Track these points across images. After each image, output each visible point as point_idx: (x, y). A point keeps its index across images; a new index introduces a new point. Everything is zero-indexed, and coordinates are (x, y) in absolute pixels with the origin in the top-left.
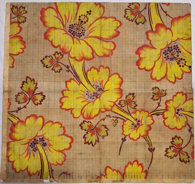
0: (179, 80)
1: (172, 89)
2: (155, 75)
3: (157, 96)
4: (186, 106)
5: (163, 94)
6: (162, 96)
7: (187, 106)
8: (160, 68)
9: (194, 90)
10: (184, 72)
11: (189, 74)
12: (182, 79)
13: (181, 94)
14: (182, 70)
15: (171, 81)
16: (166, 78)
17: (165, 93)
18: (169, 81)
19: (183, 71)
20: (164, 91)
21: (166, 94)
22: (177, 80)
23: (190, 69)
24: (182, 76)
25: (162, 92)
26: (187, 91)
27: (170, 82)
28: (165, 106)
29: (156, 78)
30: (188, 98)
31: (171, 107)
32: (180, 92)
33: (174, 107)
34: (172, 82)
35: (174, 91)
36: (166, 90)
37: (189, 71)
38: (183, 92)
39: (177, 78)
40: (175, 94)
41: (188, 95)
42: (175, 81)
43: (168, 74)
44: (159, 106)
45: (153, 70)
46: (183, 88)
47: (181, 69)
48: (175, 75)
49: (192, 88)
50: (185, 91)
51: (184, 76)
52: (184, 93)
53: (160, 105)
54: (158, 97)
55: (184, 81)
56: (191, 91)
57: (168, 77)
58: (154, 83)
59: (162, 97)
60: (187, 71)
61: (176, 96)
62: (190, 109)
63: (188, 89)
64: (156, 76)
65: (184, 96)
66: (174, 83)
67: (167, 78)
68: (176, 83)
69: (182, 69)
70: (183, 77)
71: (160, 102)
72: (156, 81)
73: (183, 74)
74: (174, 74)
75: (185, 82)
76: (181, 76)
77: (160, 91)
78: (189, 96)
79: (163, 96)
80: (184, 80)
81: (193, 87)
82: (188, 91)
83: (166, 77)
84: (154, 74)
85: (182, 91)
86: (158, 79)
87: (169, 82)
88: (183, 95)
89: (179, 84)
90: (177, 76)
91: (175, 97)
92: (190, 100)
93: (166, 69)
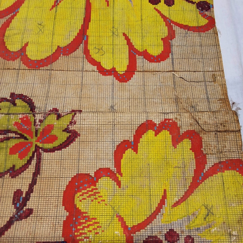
0: (154, 66)
1: (112, 107)
2: (19, 37)
3: (13, 151)
4: (204, 211)
5: (54, 132)
6: (46, 151)
7: (209, 213)
8: (53, 7)
9: (239, 112)
10: (176, 28)
11: (203, 34)
12: (168, 61)
13: (165, 134)
14: (163, 16)
15: (107, 66)
16: (79, 52)
17: (66, 130)
18: (95, 68)
19: (168, 22)
20: (59, 117)
21: (73, 136)
22: (140, 61)
23: (204, 16)
24: (167, 42)
25: (47, 122)
26: (198, 116)
27: (103, 71)
28: (64, 214)
29: (23, 49)
30: (211, 161)
31: (102, 220)
32: (157, 121)
33: (121, 219)
34: (113, 72)
35: (126, 118)
36: (74, 112)
37: (204, 22)
38: (175, 124)
39: (140, 54)
40: (129, 136)
41: (208, 140)
42: (131, 69)
43: (90, 32)
44: (20, 218)
45: (15, 15)
46: (177, 100)
47: (159, 12)
48: (127, 39)
49: (225, 100)
50: (187, 115)
51: (175, 42)
52: (182, 131)
53: (30, 211)
54: (21, 157)
55: (177, 68)
56: (221, 117)
57: (90, 47)
58: (9, 77)
59: (45, 155)
60: (194, 24)
61: (136, 150)
62: (230, 235)
63: (202, 106)
64: (25, 41)
65: (187, 144)
66: (125, 77)
67: (86, 52)
68: (137, 76)
69: (166, 14)
70: (174, 49)
71: (31, 190)
72: (23, 66)
73: (171, 35)
74: (124, 34)
75: (182, 74)
76: (162, 43)
77: (38, 117)
78: (213, 143)
79: (52, 150)
80: (176, 62)
81: (232, 96)
82: (204, 118)
83: (82, 46)
84: (15, 32)
85: (171, 116)
86: (33, 54)
87: (97, 74)
88: (176, 141)
89: (152, 81)
90: (138, 45)
91: (129, 152)
92: (227, 173)
93: (83, 11)
